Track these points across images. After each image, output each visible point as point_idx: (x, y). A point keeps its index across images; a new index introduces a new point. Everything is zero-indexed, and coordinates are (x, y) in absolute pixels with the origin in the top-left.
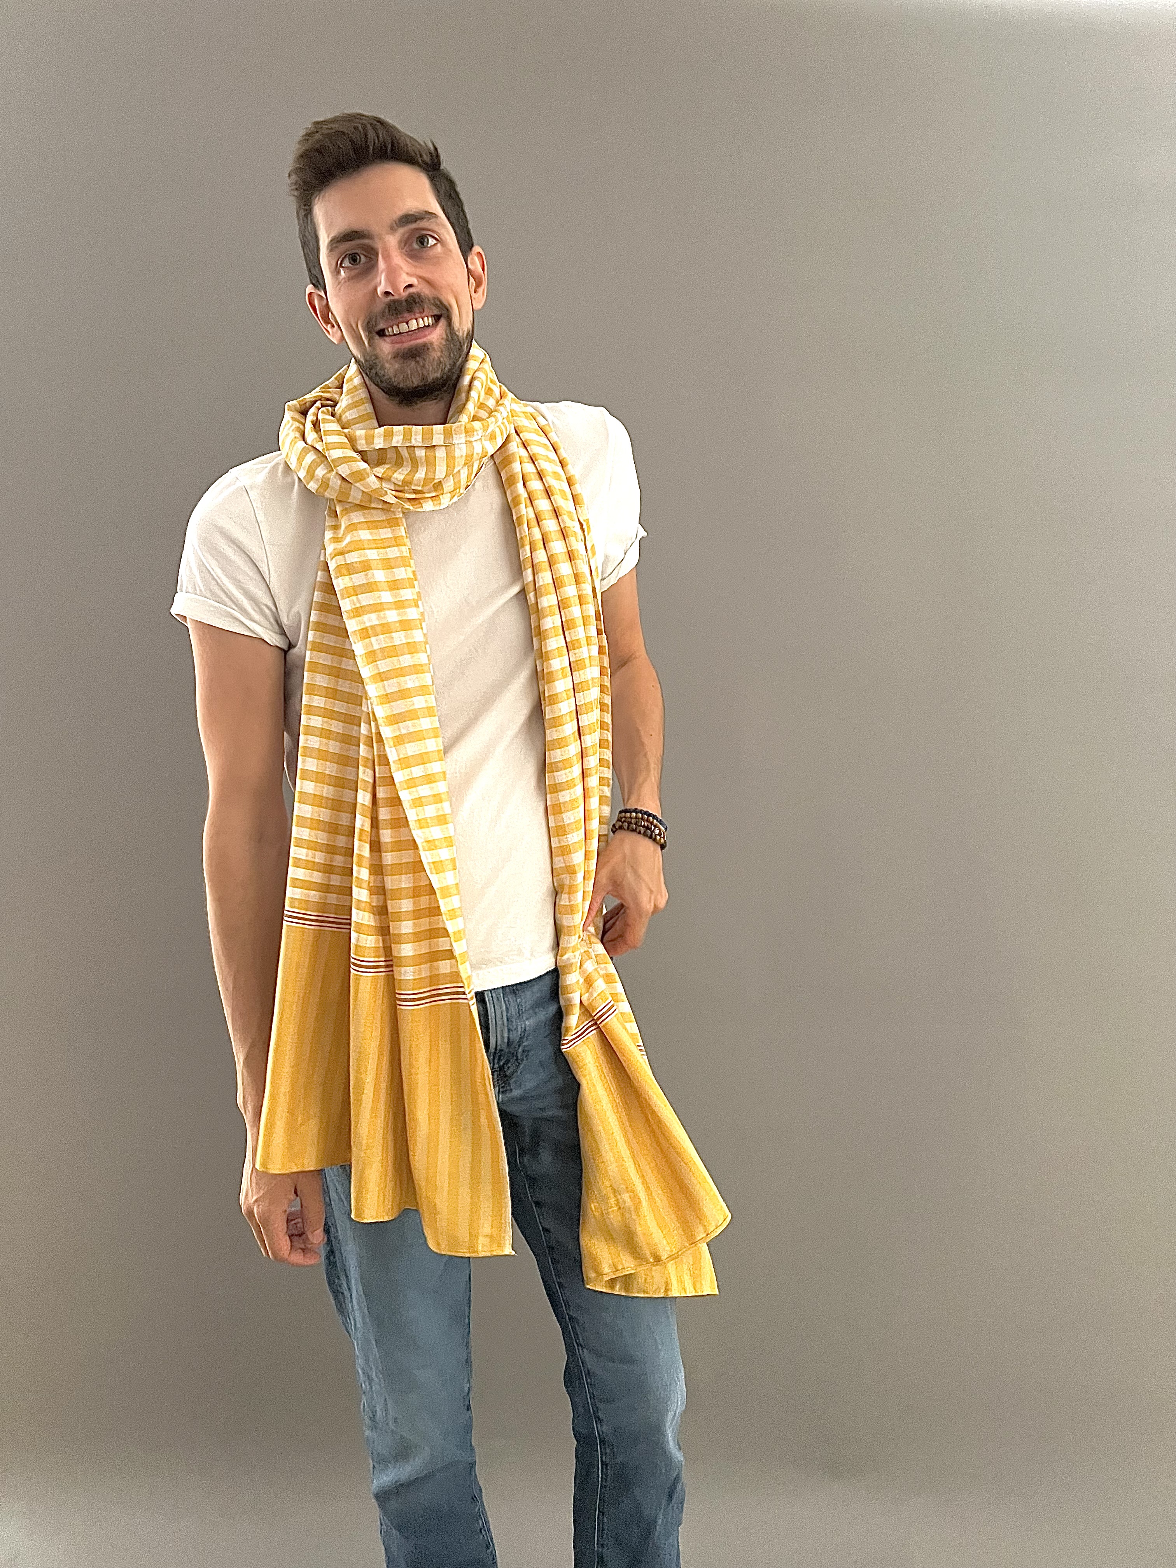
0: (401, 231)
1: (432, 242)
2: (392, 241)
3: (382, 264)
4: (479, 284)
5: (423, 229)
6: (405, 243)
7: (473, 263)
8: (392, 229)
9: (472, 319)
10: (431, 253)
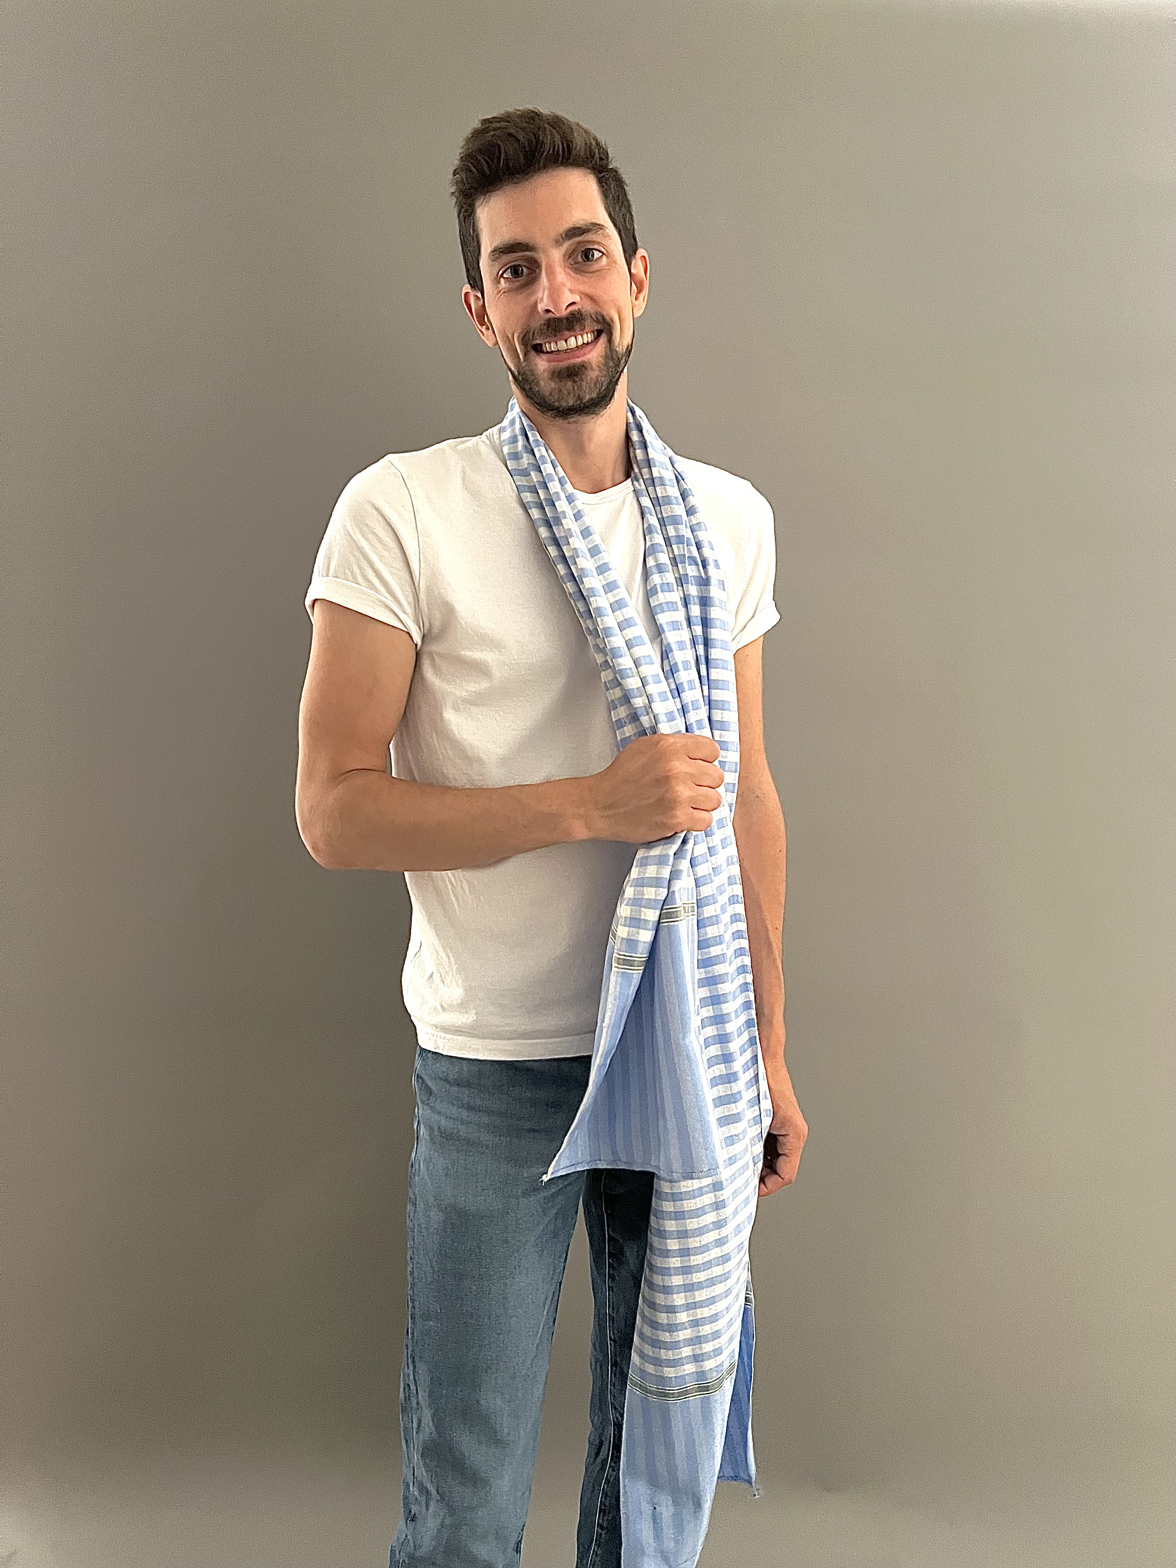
0: (567, 245)
1: (597, 254)
2: (556, 255)
3: (544, 280)
4: (640, 289)
5: (589, 242)
6: (570, 255)
7: (636, 268)
8: (558, 243)
10: (596, 266)
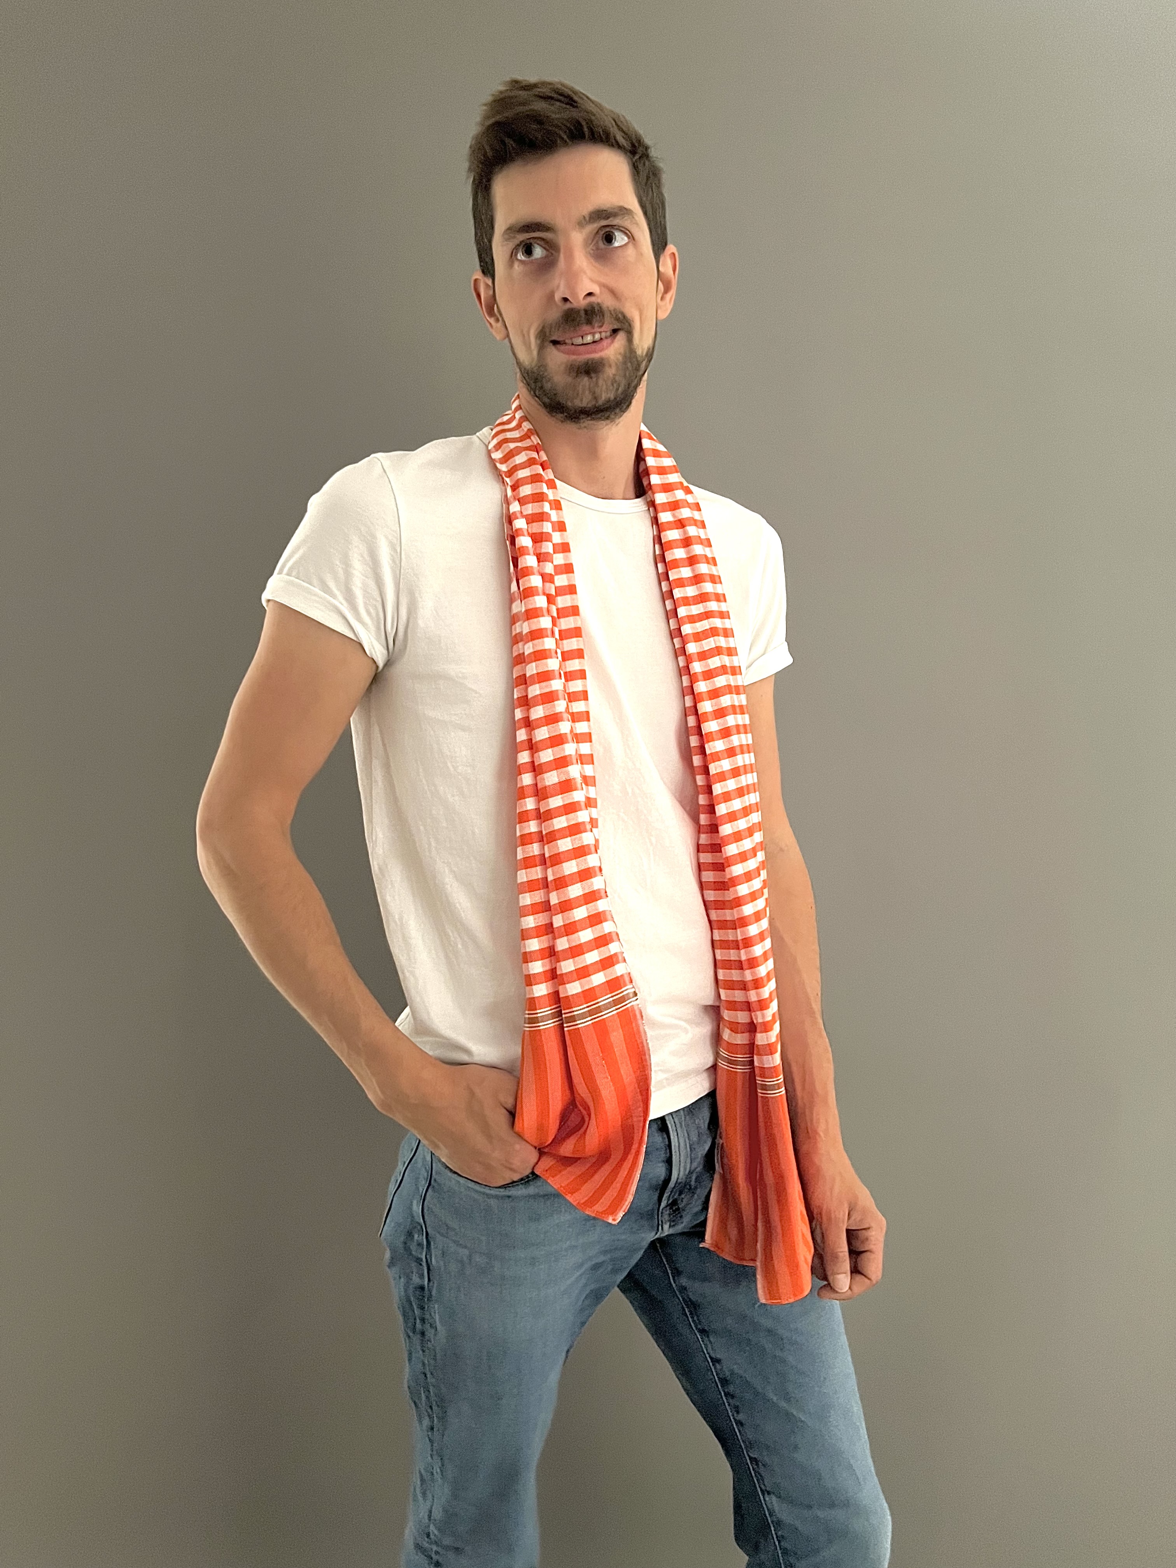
0: (589, 228)
2: (578, 238)
4: (667, 289)
5: (614, 226)
6: (591, 241)
7: (664, 265)
8: (581, 225)
9: (653, 333)
